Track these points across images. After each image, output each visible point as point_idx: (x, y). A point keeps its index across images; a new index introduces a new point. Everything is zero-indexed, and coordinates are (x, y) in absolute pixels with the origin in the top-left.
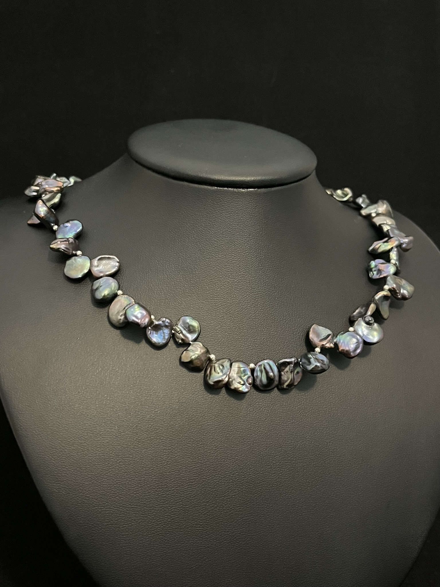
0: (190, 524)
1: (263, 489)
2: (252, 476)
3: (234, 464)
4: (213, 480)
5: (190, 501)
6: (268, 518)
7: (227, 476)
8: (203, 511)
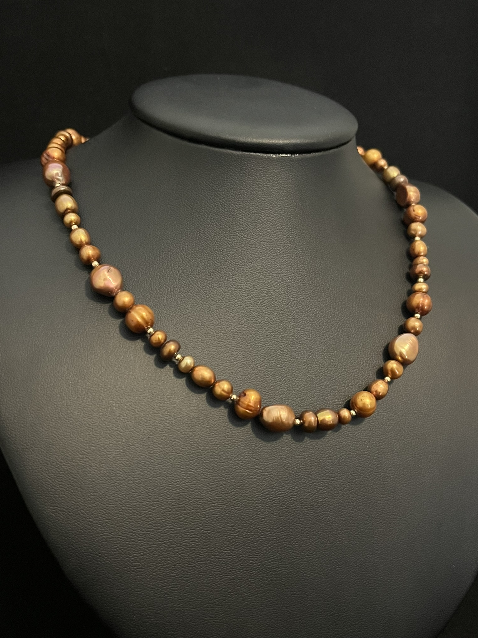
0: (212, 552)
1: (297, 510)
2: (285, 495)
3: (263, 481)
4: (239, 500)
5: (213, 525)
6: (302, 544)
7: (255, 495)
8: (228, 537)
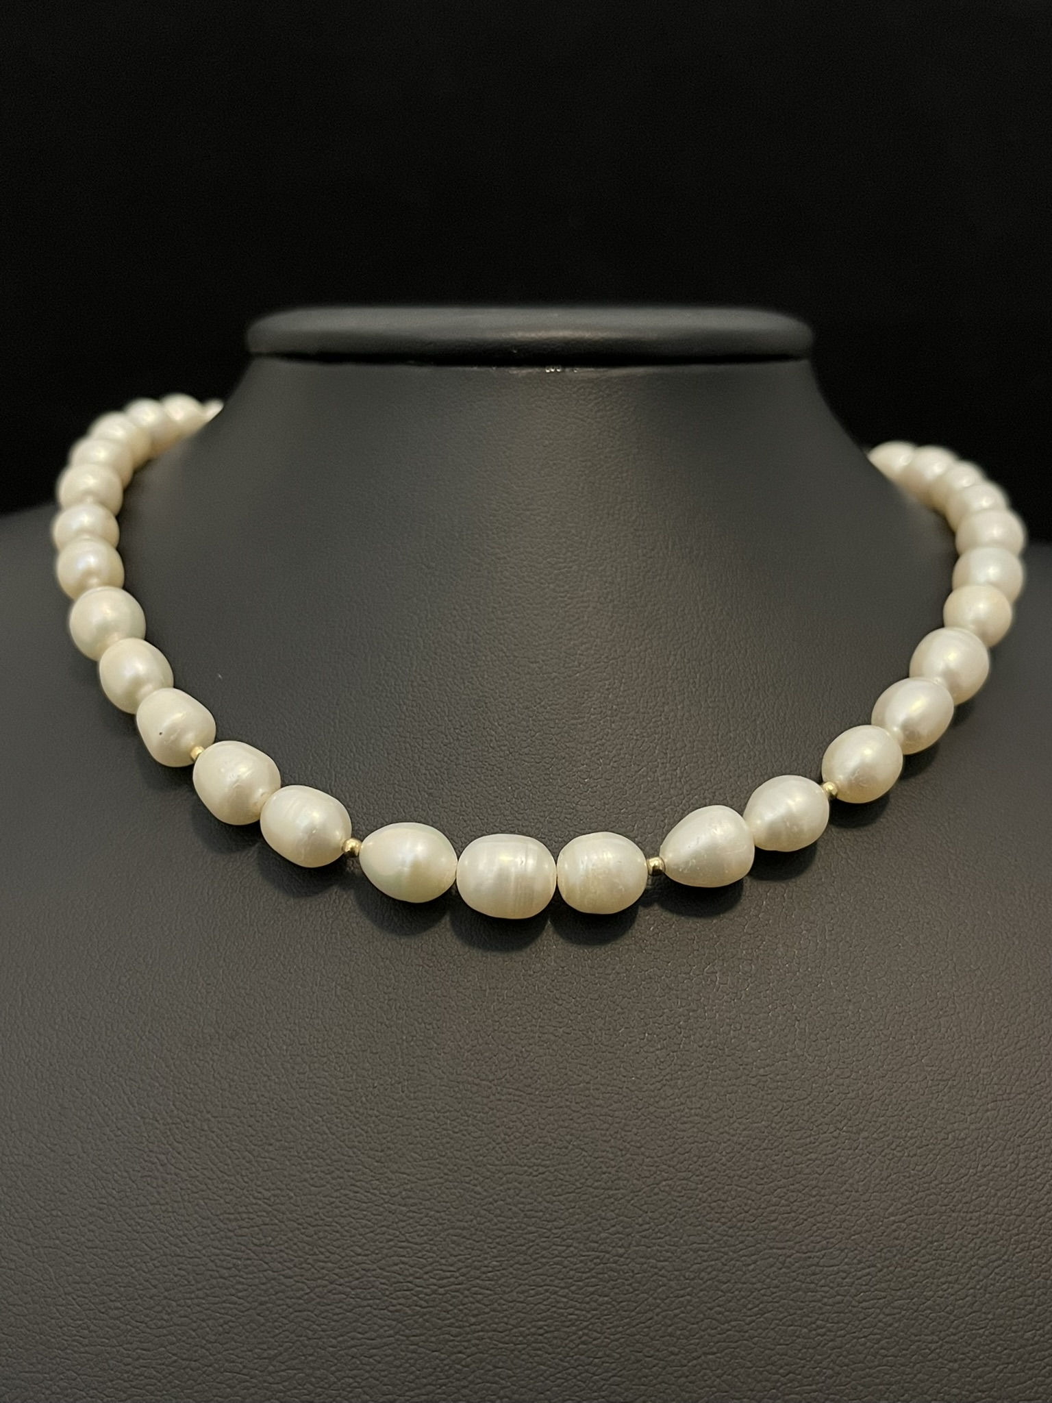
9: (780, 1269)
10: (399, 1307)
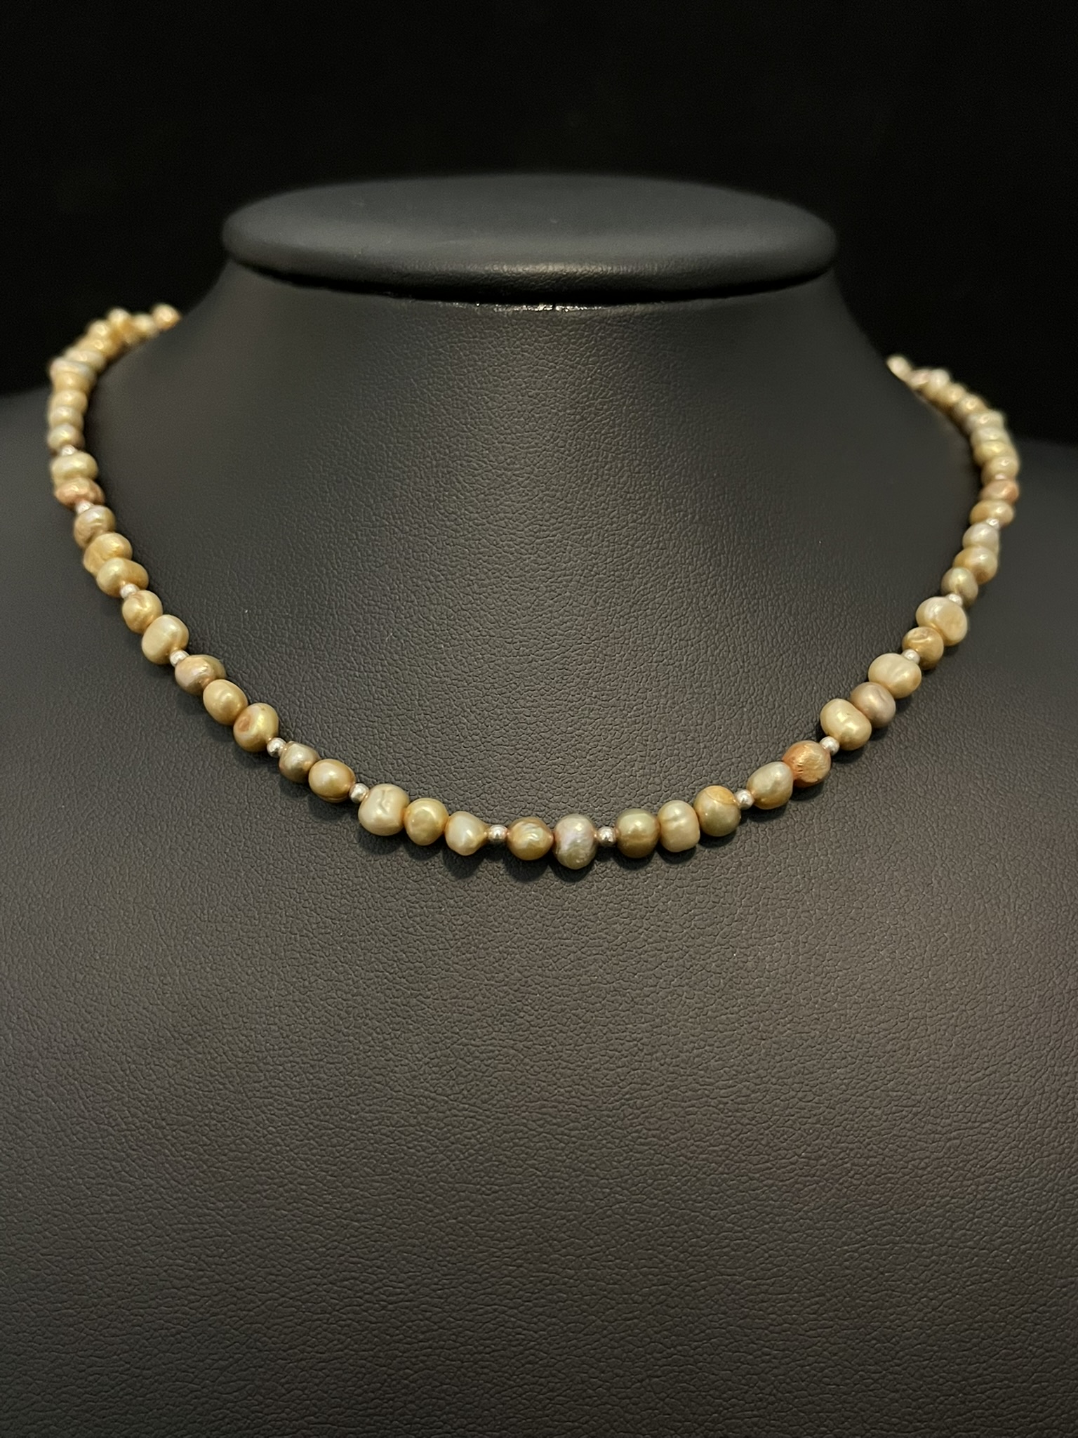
9: (729, 1295)
10: (349, 1322)
